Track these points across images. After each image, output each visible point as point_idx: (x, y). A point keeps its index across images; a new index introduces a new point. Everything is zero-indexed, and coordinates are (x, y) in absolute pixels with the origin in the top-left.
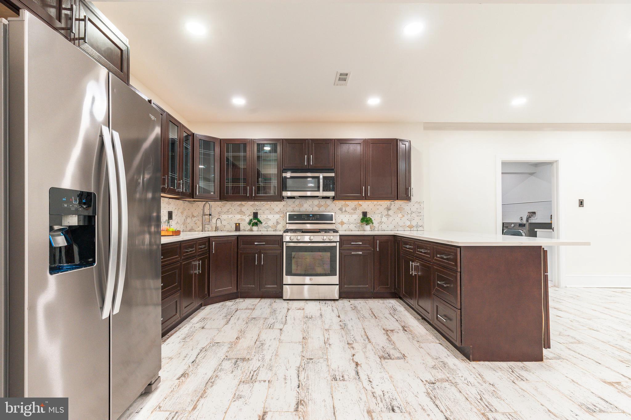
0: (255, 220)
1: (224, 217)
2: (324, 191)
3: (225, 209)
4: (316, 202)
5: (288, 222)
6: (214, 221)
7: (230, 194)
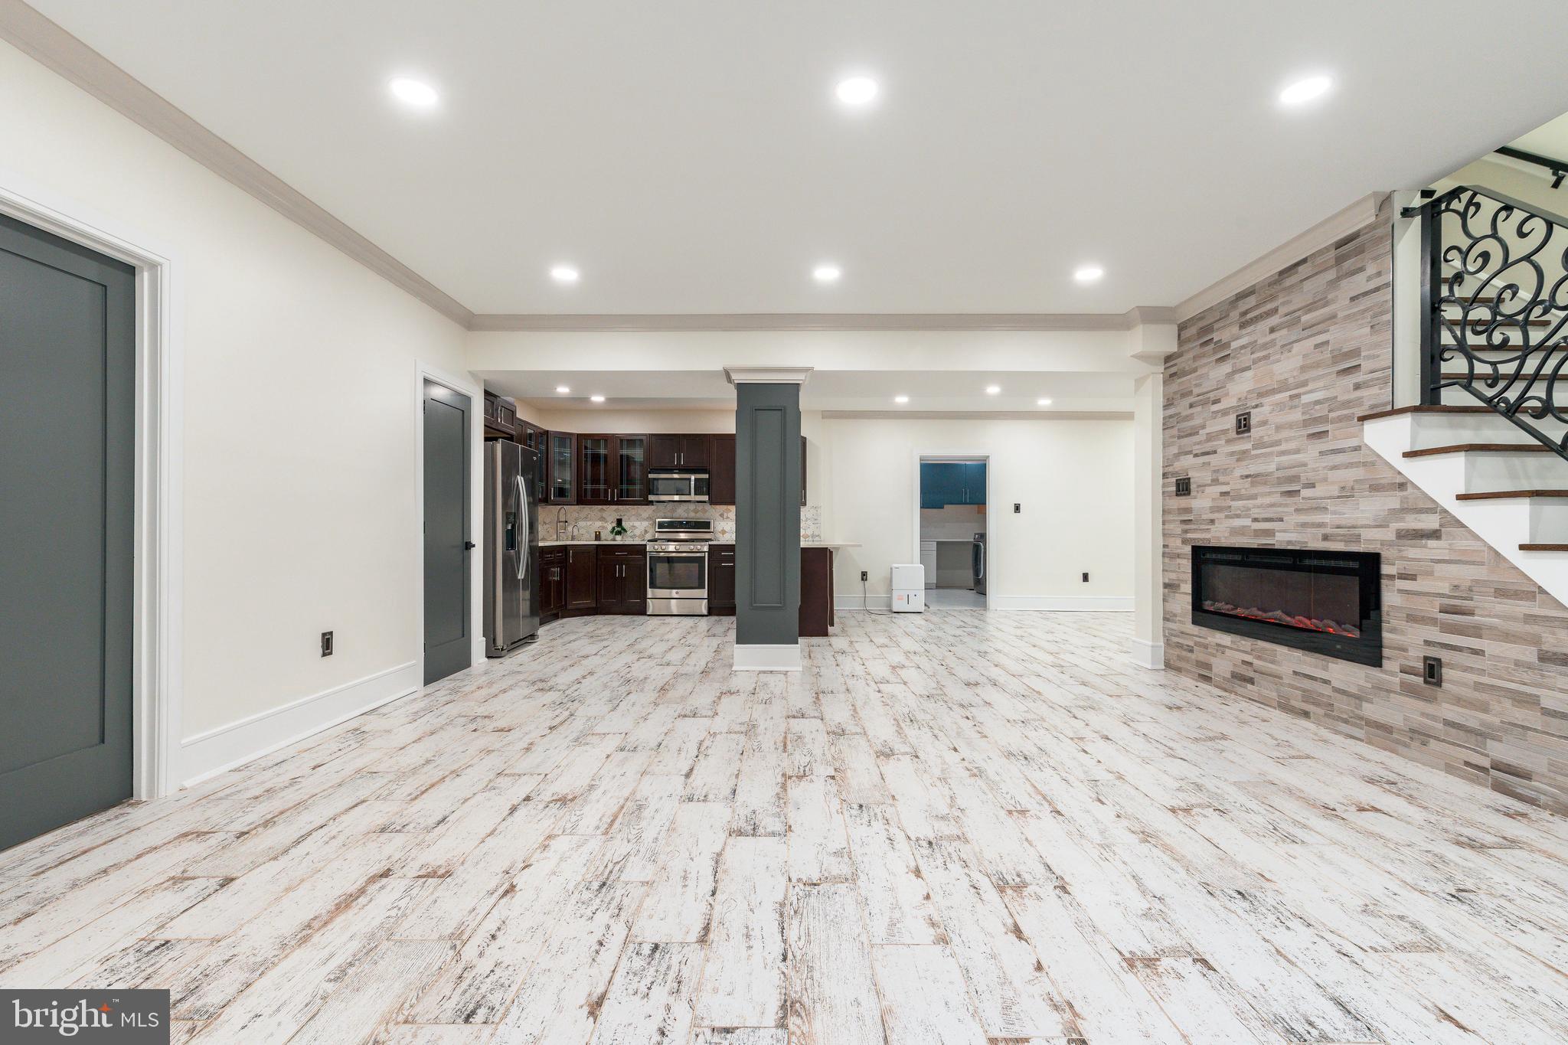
0: (619, 527)
1: (581, 524)
2: (695, 494)
3: (582, 515)
4: (692, 506)
5: (657, 530)
6: (570, 529)
7: (589, 497)
